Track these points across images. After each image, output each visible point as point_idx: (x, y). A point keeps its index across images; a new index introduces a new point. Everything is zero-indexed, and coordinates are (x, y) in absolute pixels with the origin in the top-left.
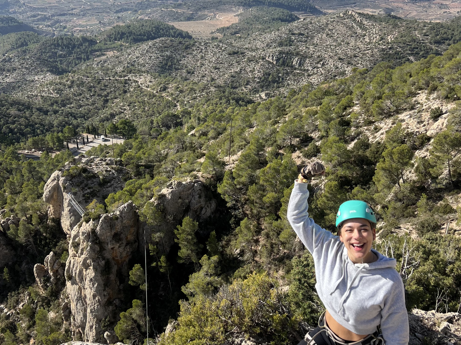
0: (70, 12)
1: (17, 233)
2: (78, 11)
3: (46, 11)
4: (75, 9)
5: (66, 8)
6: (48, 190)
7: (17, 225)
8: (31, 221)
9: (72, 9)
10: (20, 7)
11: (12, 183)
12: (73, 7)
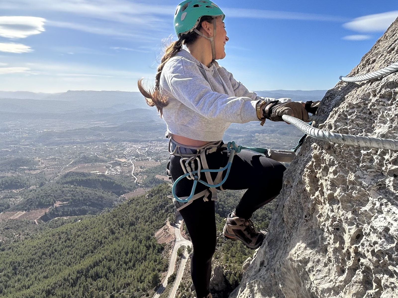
0: (283, 147)
1: (229, 278)
2: (287, 147)
3: (270, 146)
4: (286, 145)
5: (281, 145)
6: (245, 264)
7: (231, 275)
8: (236, 275)
9: (284, 146)
10: (257, 142)
11: (232, 251)
12: (285, 144)
